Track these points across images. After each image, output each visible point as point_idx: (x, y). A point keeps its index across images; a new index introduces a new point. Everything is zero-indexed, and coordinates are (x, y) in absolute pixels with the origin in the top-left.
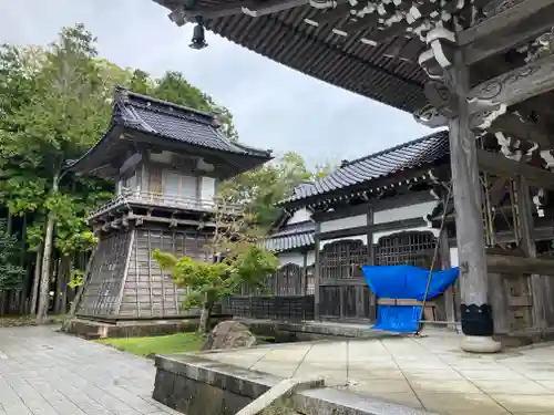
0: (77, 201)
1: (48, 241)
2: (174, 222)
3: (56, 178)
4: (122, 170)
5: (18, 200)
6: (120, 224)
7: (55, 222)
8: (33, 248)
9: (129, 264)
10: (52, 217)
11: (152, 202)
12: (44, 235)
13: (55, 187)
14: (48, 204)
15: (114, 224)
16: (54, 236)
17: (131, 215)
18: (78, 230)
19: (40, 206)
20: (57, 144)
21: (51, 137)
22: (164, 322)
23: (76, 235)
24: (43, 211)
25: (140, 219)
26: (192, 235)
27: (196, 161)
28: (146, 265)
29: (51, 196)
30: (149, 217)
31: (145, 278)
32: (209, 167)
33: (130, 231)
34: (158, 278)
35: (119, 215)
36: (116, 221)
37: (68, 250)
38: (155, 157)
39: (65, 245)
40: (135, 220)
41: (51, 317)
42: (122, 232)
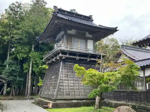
0: (40, 54)
1: (30, 69)
2: (78, 58)
3: (33, 46)
4: (56, 39)
5: (20, 54)
6: (56, 59)
7: (33, 61)
8: (25, 71)
9: (60, 75)
10: (32, 60)
11: (69, 49)
12: (29, 67)
13: (33, 49)
14: (30, 55)
15: (54, 60)
16: (33, 67)
17: (60, 55)
18: (41, 65)
19: (28, 56)
20: (33, 33)
21: (31, 30)
22: (75, 101)
23: (40, 66)
24: (29, 58)
25: (64, 56)
26: (85, 64)
27: (85, 33)
28: (67, 76)
29: (31, 52)
30: (68, 56)
31: (66, 82)
32: (90, 36)
33: (60, 61)
34: (72, 82)
35: (56, 55)
36: (55, 58)
37: (38, 72)
38: (69, 32)
39: (36, 70)
40: (62, 57)
41: (32, 97)
42: (57, 62)
